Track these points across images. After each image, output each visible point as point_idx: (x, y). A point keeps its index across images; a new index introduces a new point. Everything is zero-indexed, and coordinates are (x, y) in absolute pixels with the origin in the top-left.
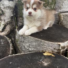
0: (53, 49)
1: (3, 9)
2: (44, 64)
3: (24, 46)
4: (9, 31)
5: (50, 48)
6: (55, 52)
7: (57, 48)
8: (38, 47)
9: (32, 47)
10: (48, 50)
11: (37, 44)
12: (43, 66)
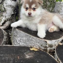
0: (40, 45)
1: (5, 7)
2: (26, 56)
3: (16, 40)
4: (7, 26)
5: (37, 44)
6: (42, 49)
7: (44, 45)
8: (27, 42)
9: (22, 41)
10: (35, 46)
11: (27, 39)
12: (24, 58)
